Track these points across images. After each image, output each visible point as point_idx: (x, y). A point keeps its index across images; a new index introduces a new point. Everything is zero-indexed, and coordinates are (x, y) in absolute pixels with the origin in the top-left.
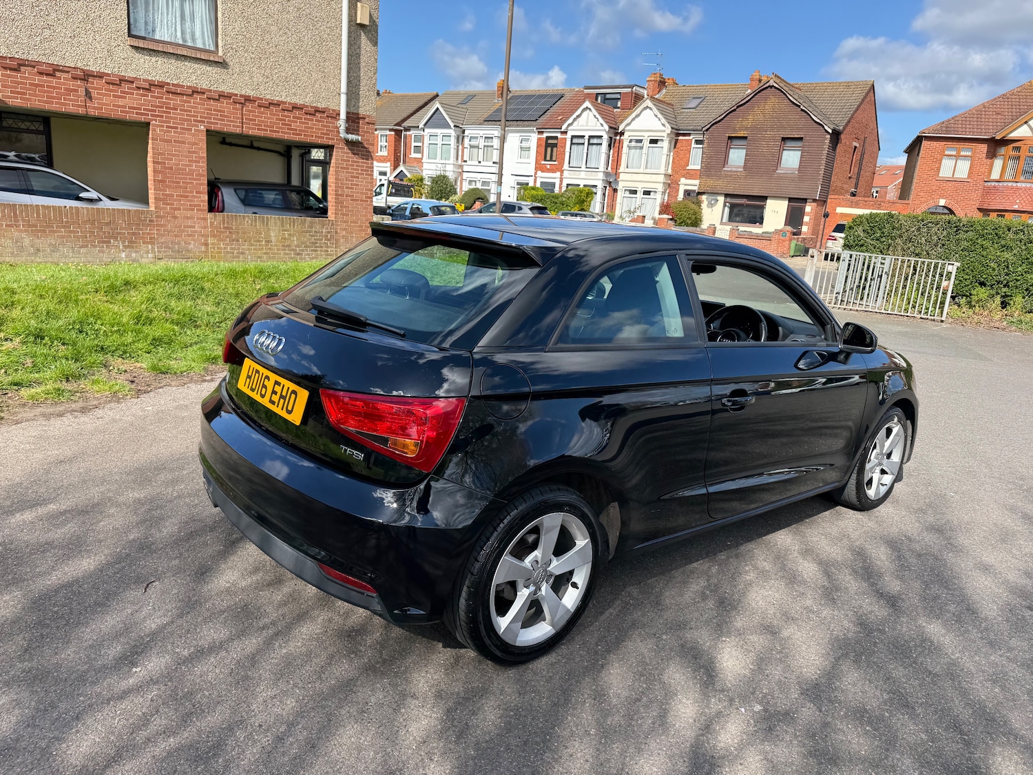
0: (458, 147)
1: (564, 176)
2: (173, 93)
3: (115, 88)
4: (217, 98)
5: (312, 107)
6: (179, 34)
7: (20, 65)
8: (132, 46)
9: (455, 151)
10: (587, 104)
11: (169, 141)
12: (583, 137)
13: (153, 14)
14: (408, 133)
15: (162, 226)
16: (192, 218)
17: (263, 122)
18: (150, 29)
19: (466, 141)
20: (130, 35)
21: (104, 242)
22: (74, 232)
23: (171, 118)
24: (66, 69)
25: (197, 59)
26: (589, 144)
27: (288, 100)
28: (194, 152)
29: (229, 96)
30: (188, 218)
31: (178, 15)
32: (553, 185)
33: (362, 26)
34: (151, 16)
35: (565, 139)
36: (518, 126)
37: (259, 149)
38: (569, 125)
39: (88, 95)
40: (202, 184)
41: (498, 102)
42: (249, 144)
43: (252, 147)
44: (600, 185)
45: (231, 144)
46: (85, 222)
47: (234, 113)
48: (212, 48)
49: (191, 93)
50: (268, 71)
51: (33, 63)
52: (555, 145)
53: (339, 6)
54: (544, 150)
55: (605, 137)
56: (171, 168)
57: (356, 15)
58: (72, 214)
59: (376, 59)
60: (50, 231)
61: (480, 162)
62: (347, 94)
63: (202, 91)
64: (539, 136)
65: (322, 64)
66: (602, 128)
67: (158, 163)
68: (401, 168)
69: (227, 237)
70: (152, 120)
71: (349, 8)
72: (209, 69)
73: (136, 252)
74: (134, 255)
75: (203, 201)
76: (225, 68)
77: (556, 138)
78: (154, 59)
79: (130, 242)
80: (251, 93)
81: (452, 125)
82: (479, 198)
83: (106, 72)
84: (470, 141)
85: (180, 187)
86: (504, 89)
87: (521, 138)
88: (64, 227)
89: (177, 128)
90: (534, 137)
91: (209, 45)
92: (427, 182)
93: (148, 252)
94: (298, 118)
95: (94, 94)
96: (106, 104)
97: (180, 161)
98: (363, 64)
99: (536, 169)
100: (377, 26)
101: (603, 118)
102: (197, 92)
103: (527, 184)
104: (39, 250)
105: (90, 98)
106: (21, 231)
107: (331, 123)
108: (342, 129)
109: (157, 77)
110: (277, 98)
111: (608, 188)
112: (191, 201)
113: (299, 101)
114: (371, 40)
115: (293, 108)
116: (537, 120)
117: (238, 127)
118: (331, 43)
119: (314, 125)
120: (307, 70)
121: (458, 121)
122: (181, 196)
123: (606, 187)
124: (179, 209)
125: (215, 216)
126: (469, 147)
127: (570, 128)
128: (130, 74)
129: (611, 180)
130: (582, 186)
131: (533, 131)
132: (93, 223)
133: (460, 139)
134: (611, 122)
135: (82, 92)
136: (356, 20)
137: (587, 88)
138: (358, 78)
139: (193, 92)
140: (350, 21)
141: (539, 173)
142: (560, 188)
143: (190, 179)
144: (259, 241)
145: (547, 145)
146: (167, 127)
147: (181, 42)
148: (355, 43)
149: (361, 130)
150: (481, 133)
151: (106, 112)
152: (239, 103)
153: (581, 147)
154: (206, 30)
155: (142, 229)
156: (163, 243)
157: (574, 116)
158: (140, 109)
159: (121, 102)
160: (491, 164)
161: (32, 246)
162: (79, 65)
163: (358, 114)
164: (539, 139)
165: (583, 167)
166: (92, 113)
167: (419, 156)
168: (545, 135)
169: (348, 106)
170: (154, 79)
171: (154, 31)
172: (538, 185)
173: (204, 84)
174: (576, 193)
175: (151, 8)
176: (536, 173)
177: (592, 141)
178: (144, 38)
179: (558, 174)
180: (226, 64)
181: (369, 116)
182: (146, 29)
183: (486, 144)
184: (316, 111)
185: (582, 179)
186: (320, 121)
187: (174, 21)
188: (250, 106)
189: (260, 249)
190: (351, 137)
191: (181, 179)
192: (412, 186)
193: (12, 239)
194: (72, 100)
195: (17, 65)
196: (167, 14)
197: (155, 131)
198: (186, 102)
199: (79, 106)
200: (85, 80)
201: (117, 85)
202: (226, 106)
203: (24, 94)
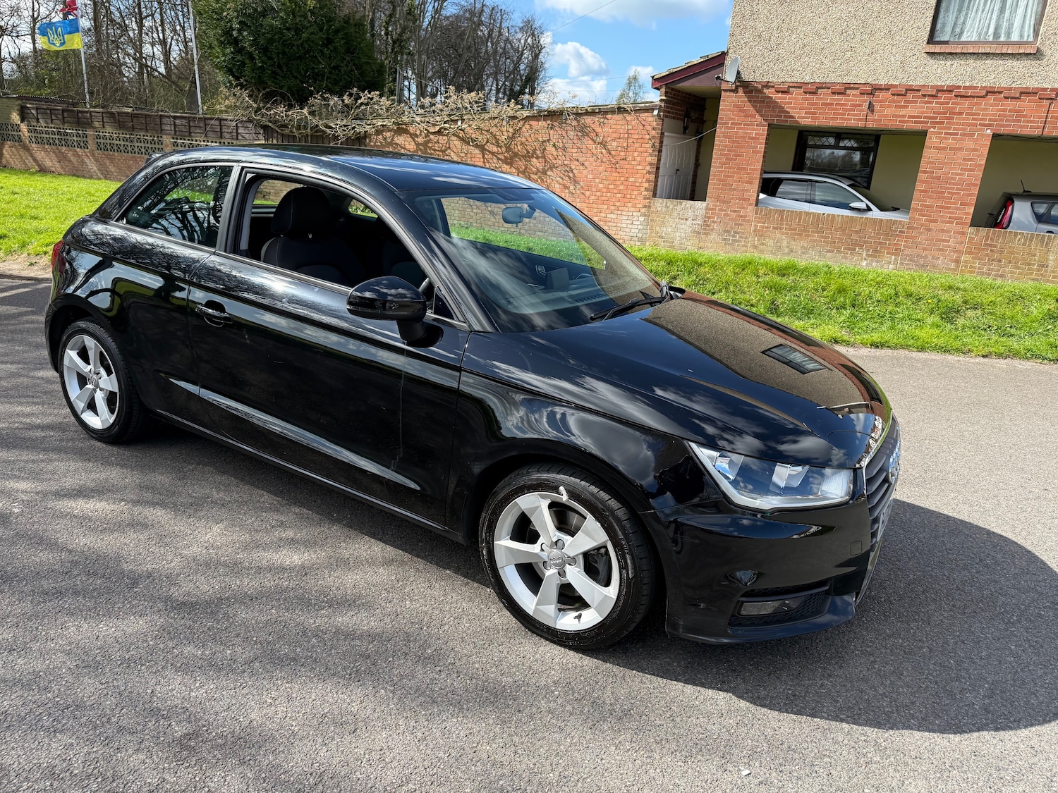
2: (962, 96)
3: (900, 98)
4: (1018, 95)
6: (991, 30)
7: (818, 88)
8: (928, 53)
11: (944, 149)
13: (967, 14)
15: (912, 237)
16: (948, 231)
18: (958, 30)
20: (931, 40)
21: (849, 249)
22: (825, 237)
23: (953, 124)
24: (856, 86)
25: (1002, 54)
28: (970, 160)
29: (1034, 93)
30: (943, 231)
31: (997, 8)
34: (962, 18)
39: (871, 107)
40: (972, 195)
46: (836, 229)
47: (1036, 112)
48: (1029, 39)
49: (984, 94)
51: (829, 85)
56: (938, 178)
58: (827, 220)
60: (806, 235)
63: (999, 90)
69: (987, 255)
70: (930, 128)
72: (1015, 63)
73: (877, 262)
74: (874, 264)
75: (968, 214)
76: (1039, 59)
78: (949, 63)
79: (875, 251)
83: (895, 83)
85: (944, 198)
88: (818, 232)
89: (957, 134)
91: (1028, 36)
93: (889, 263)
95: (877, 106)
96: (887, 116)
97: (950, 169)
102: (993, 92)
104: (792, 251)
105: (872, 111)
106: (783, 234)
109: (948, 82)
112: (952, 213)
117: (1038, 127)
122: (942, 207)
124: (935, 221)
125: (978, 231)
128: (920, 82)
132: (844, 230)
135: (866, 106)
139: (988, 92)
143: (957, 189)
144: (1029, 264)
146: (946, 134)
147: (991, 39)
151: (883, 124)
152: (1047, 99)
155: (889, 240)
156: (908, 255)
158: (920, 117)
159: (902, 112)
161: (788, 247)
162: (870, 81)
166: (871, 126)
170: (943, 84)
171: (962, 33)
173: (1003, 82)
175: (965, 9)
178: (946, 43)
180: (1042, 55)
182: (952, 32)
187: (988, 17)
189: (1027, 274)
191: (946, 189)
193: (774, 239)
194: (855, 115)
195: (814, 89)
196: (983, 11)
197: (932, 140)
198: (976, 104)
199: (860, 120)
200: (871, 94)
201: (902, 95)
202: (1027, 105)
203: (815, 113)
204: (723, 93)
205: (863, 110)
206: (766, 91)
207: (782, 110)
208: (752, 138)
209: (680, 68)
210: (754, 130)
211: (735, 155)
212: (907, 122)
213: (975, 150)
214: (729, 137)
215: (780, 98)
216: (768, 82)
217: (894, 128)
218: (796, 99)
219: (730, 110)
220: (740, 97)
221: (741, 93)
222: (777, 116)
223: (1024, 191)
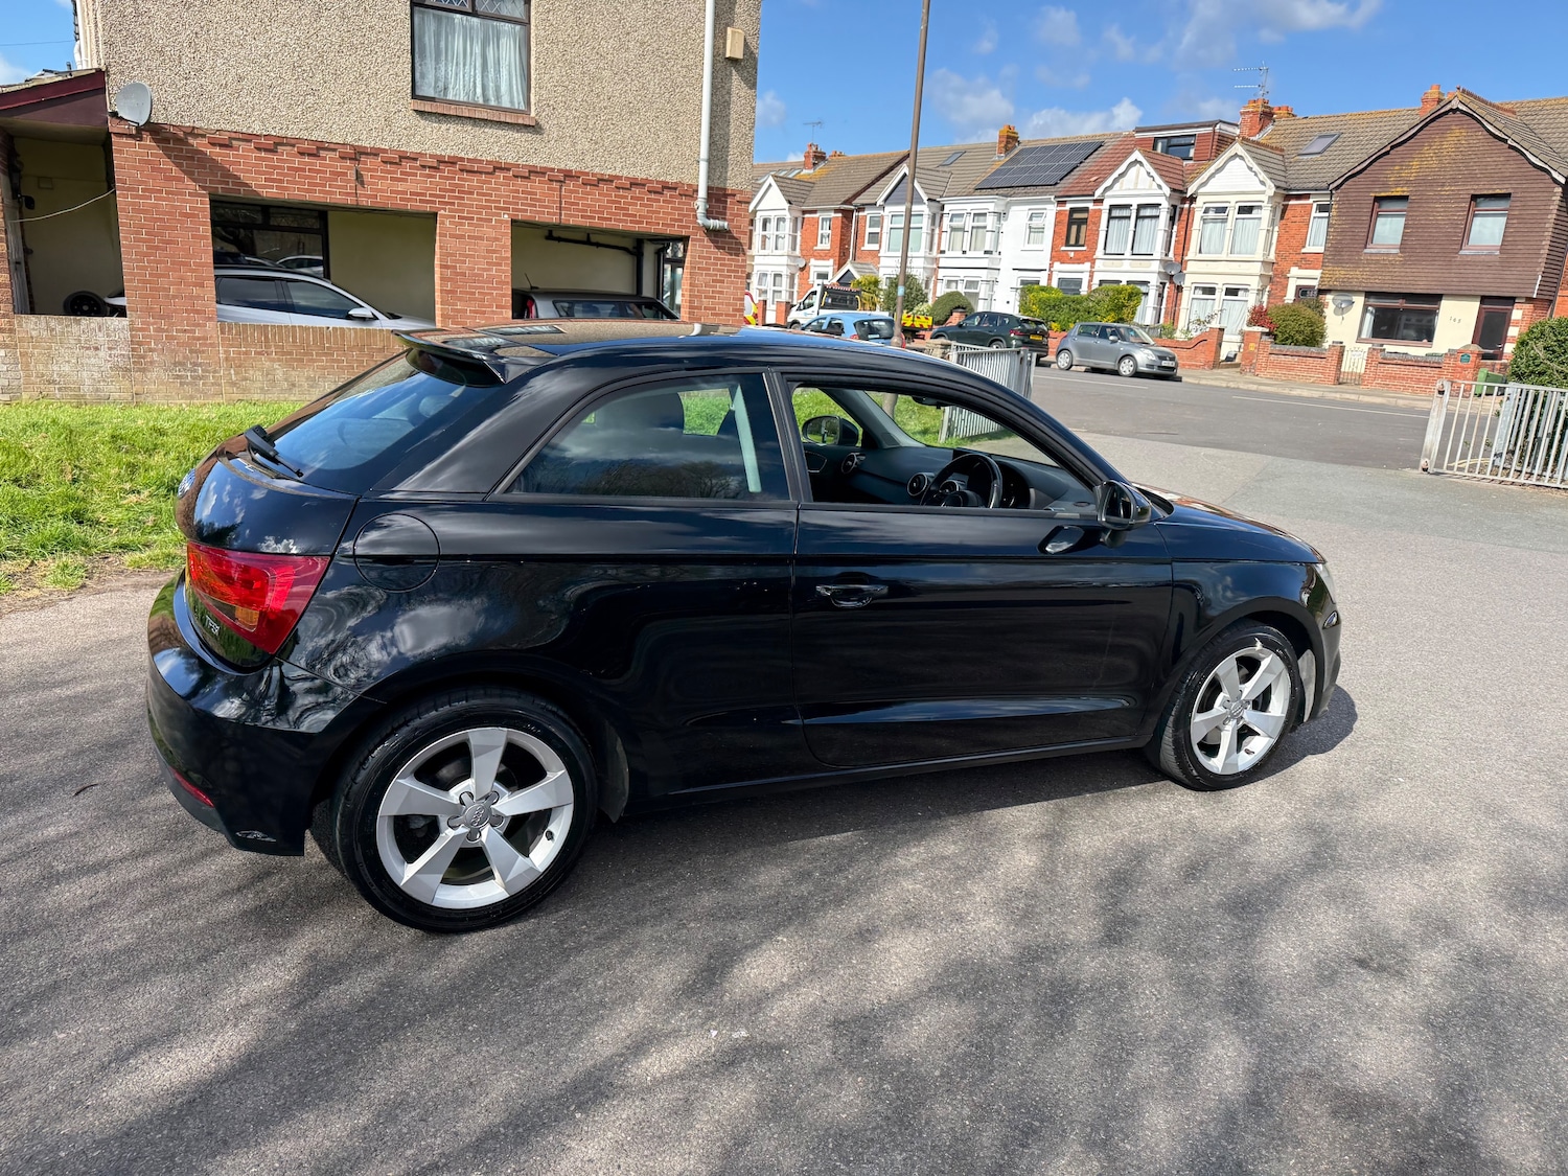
0: (933, 230)
1: (1096, 268)
2: (468, 171)
3: (393, 168)
4: (527, 175)
5: (658, 182)
6: (479, 91)
7: (276, 144)
8: (415, 111)
9: (929, 237)
10: (1137, 155)
11: (462, 237)
12: (1128, 207)
13: (447, 66)
14: (861, 214)
17: (589, 206)
18: (441, 86)
19: (946, 220)
20: (414, 96)
22: (338, 361)
23: (465, 205)
24: (332, 146)
25: (500, 122)
26: (1138, 217)
27: (625, 173)
28: (494, 252)
29: (542, 172)
31: (479, 64)
32: (1079, 282)
33: (733, 61)
34: (443, 69)
35: (1100, 211)
36: (1026, 194)
37: (598, 245)
38: (1106, 189)
39: (359, 177)
40: (504, 295)
41: (1000, 159)
42: (585, 239)
43: (588, 242)
44: (1154, 280)
45: (559, 239)
46: (351, 349)
47: (549, 196)
48: (522, 107)
49: (491, 170)
50: (597, 134)
51: (293, 141)
52: (1084, 221)
53: (701, 35)
54: (1065, 230)
55: (1165, 205)
56: (464, 274)
57: (725, 47)
58: (335, 337)
59: (754, 108)
60: (309, 361)
61: (964, 252)
62: (709, 161)
63: (507, 166)
64: (1059, 208)
65: (673, 120)
66: (1160, 192)
67: (447, 267)
68: (848, 266)
70: (441, 209)
71: (715, 36)
72: (517, 135)
75: (505, 319)
76: (537, 133)
77: (1086, 210)
78: (444, 127)
80: (573, 166)
81: (925, 198)
82: (959, 307)
83: (383, 147)
84: (951, 220)
85: (475, 300)
86: (1010, 140)
87: (1030, 212)
88: (326, 354)
89: (472, 219)
90: (1051, 210)
91: (518, 103)
92: (884, 286)
94: (638, 199)
95: (367, 177)
96: (384, 190)
97: (476, 263)
98: (733, 116)
99: (1053, 259)
100: (755, 59)
101: (1161, 176)
102: (501, 169)
103: (1038, 282)
104: (294, 385)
105: (362, 183)
106: (273, 361)
107: (684, 203)
108: (701, 211)
109: (448, 152)
110: (609, 172)
111: (1167, 285)
113: (639, 174)
114: (746, 81)
115: (631, 184)
116: (1056, 184)
117: (554, 214)
118: (688, 89)
119: (661, 207)
120: (652, 130)
121: (935, 192)
122: (476, 312)
123: (1163, 284)
126: (949, 230)
127: (1108, 194)
128: (414, 149)
129: (1173, 273)
130: (1124, 283)
131: (1049, 202)
132: (361, 350)
133: (936, 219)
134: (1174, 181)
135: (351, 175)
136: (724, 54)
137: (1138, 130)
138: (726, 138)
139: (495, 168)
140: (714, 56)
141: (1057, 266)
142: (1090, 286)
143: (488, 288)
145: (1071, 221)
146: (460, 218)
147: (481, 101)
148: (722, 87)
149: (728, 212)
150: (969, 207)
151: (380, 201)
152: (557, 181)
153: (1124, 221)
154: (514, 82)
157: (1115, 175)
158: (424, 195)
159: (401, 187)
160: (981, 254)
161: (286, 380)
162: (349, 140)
163: (725, 189)
164: (1058, 214)
165: (1128, 254)
166: (364, 203)
167: (875, 247)
168: (1068, 206)
169: (709, 178)
170: (443, 154)
171: (446, 89)
172: (1055, 284)
173: (509, 158)
174: (1111, 293)
175: (443, 58)
176: (1051, 265)
177: (1143, 213)
178: (432, 99)
179: (1087, 266)
180: (540, 128)
181: (741, 192)
182: (436, 87)
183: (976, 224)
184: (664, 188)
185: (1124, 272)
186: (669, 202)
187: (472, 73)
188: (571, 185)
190: (713, 223)
191: (476, 288)
192: (858, 293)
193: (261, 370)
194: (339, 187)
195: (273, 145)
196: (464, 65)
197: (444, 224)
198: (485, 182)
199: (348, 194)
200: (355, 159)
201: (396, 163)
202: (537, 185)
203: (281, 181)
204: (114, 139)
205: (349, 181)
206: (191, 140)
207: (227, 174)
208: (187, 215)
209: (17, 88)
210: (187, 201)
211: (160, 241)
212: (408, 200)
213: (496, 239)
214: (144, 212)
215: (219, 155)
216: (194, 128)
217: (394, 207)
218: (242, 156)
219: (134, 168)
220: (149, 148)
221: (148, 140)
222: (220, 182)
223: (532, 288)
